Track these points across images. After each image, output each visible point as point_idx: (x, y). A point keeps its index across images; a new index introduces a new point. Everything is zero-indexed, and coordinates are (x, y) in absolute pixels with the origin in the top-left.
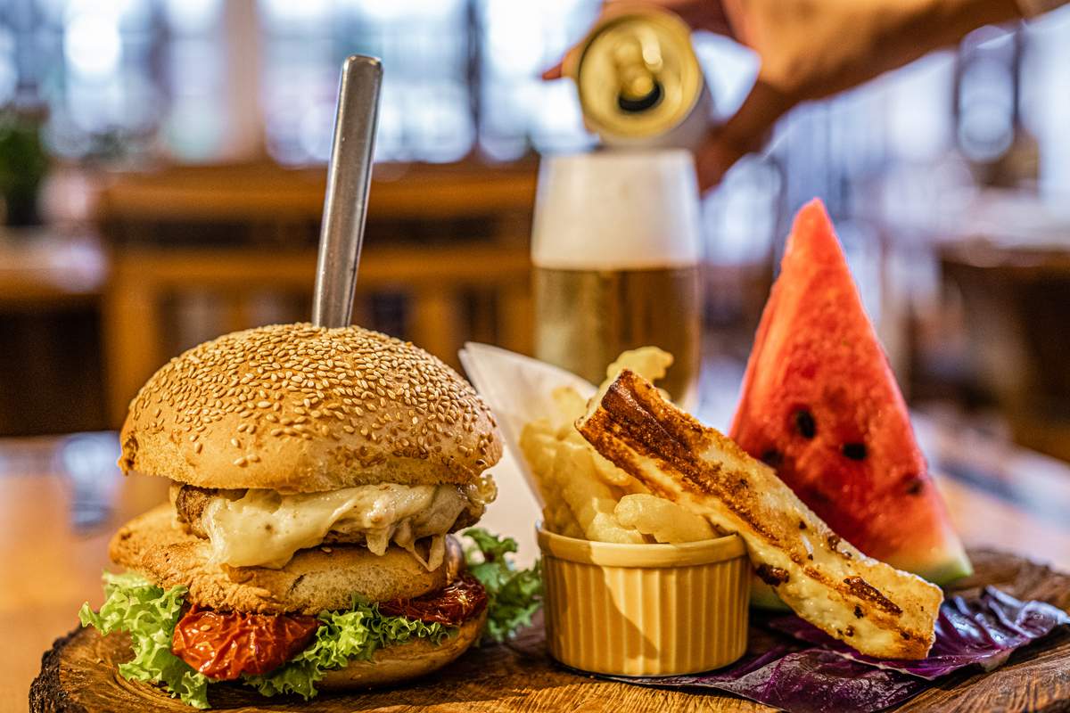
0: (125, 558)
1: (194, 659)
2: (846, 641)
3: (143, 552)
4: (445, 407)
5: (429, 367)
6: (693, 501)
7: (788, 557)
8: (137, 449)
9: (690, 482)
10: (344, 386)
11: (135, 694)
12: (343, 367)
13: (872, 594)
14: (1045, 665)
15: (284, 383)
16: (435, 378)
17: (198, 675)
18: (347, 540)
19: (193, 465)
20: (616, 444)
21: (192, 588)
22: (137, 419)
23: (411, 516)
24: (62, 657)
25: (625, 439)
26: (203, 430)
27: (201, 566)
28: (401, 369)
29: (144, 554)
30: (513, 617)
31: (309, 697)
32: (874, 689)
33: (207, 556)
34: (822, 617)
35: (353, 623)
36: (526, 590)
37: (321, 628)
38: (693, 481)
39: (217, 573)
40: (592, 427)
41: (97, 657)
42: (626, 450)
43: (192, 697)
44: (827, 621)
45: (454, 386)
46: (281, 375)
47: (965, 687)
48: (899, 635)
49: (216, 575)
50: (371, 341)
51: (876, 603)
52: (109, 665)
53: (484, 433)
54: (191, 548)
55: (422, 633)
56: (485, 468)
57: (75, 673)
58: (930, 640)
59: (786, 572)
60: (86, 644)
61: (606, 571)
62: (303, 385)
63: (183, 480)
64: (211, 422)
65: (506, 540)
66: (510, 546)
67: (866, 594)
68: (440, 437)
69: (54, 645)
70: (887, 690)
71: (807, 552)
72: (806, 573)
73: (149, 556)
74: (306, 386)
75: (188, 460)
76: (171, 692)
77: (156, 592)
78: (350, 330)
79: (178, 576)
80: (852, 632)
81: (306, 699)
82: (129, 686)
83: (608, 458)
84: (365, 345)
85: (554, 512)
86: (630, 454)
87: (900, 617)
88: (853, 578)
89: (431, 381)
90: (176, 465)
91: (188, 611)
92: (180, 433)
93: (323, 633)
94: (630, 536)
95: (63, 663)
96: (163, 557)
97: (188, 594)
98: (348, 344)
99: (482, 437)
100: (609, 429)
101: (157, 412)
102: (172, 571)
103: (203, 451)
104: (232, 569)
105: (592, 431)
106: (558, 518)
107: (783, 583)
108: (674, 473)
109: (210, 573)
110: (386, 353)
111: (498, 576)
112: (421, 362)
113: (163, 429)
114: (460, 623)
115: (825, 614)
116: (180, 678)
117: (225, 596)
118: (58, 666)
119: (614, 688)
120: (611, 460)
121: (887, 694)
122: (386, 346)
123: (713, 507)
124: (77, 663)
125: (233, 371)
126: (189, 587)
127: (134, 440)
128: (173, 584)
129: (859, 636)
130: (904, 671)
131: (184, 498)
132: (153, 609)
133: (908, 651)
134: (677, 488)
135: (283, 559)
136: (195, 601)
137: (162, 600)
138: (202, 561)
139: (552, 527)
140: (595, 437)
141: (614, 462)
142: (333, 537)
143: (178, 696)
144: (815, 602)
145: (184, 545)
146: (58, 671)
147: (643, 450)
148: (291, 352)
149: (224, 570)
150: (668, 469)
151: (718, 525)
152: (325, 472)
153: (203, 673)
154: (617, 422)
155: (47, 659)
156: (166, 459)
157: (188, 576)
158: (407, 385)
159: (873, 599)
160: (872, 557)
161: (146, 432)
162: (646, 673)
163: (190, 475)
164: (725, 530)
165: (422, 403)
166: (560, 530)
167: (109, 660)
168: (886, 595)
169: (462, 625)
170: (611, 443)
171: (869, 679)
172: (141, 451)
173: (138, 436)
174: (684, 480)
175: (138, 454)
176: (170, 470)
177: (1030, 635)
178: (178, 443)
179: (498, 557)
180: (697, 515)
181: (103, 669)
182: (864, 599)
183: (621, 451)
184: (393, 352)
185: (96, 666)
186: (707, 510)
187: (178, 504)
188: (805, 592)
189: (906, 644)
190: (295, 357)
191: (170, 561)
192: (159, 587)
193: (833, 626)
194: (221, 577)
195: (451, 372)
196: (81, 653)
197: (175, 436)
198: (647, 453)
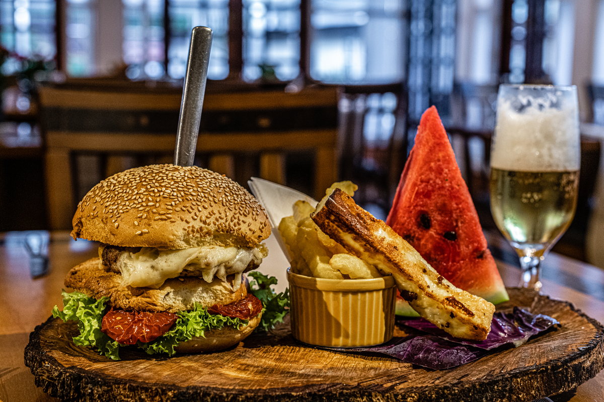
0: (74, 284)
1: (113, 334)
2: (445, 330)
3: (84, 281)
4: (243, 207)
5: (234, 187)
6: (369, 257)
7: (417, 286)
8: (82, 227)
9: (369, 246)
10: (192, 195)
11: (81, 353)
12: (191, 186)
13: (459, 305)
14: (545, 344)
15: (162, 193)
16: (237, 193)
17: (115, 343)
18: (192, 274)
19: (114, 235)
20: (331, 226)
21: (112, 298)
22: (82, 211)
23: (225, 262)
24: (41, 334)
25: (336, 223)
26: (119, 217)
27: (116, 287)
28: (220, 187)
29: (85, 281)
30: (275, 318)
31: (171, 355)
32: (459, 354)
33: (120, 282)
34: (434, 318)
35: (195, 317)
36: (281, 303)
37: (178, 320)
38: (370, 246)
39: (125, 291)
40: (319, 217)
41: (59, 335)
42: (336, 229)
43: (111, 354)
44: (436, 320)
45: (247, 198)
46: (160, 189)
47: (505, 354)
48: (472, 327)
49: (124, 292)
50: (205, 173)
51: (461, 310)
52: (66, 339)
53: (262, 221)
54: (111, 278)
55: (230, 323)
56: (263, 239)
57: (49, 343)
58: (488, 330)
59: (416, 294)
60: (53, 329)
61: (324, 293)
62: (171, 195)
63: (108, 242)
64: (123, 213)
65: (271, 277)
66: (274, 281)
67: (456, 305)
68: (241, 222)
69: (35, 329)
70: (466, 355)
71: (427, 284)
72: (426, 295)
73: (88, 282)
74: (173, 195)
75: (111, 232)
76: (100, 352)
77: (92, 301)
78: (194, 168)
79: (104, 292)
80: (448, 325)
81: (170, 356)
82: (77, 349)
83: (326, 233)
84: (202, 175)
85: (297, 263)
86: (338, 231)
87: (473, 318)
88: (450, 297)
89: (236, 194)
90: (104, 235)
91: (109, 310)
92: (107, 218)
93: (179, 322)
94: (335, 275)
95: (42, 337)
96: (96, 283)
97: (109, 301)
98: (193, 174)
99: (261, 224)
100: (328, 218)
101: (94, 208)
102: (101, 289)
103: (119, 228)
104: (132, 288)
105: (319, 219)
106: (299, 266)
107: (414, 300)
108: (361, 242)
109: (121, 290)
110: (213, 180)
111: (267, 296)
112: (230, 185)
113: (97, 216)
114: (249, 318)
115: (435, 316)
116: (105, 345)
117: (129, 302)
118: (39, 339)
119: (326, 353)
120: (328, 235)
121: (466, 357)
122: (212, 176)
123: (379, 260)
124: (49, 337)
125: (135, 187)
126: (110, 297)
127: (81, 223)
128: (102, 296)
129: (452, 328)
130: (475, 346)
131: (107, 252)
132: (91, 309)
133: (477, 335)
134: (362, 250)
135: (159, 284)
136: (113, 305)
137: (96, 304)
138: (117, 285)
139: (296, 271)
140: (321, 222)
141: (330, 235)
142: (185, 273)
143: (104, 354)
144: (430, 310)
145: (107, 277)
146: (39, 341)
147: (345, 229)
148: (165, 178)
149: (129, 289)
150: (358, 240)
151: (381, 270)
152: (182, 239)
153: (118, 341)
154: (333, 215)
155: (33, 336)
156: (99, 232)
157: (110, 292)
158: (224, 196)
159: (460, 308)
160: (459, 288)
161: (88, 218)
162: (344, 346)
163: (112, 240)
164: (385, 273)
165: (231, 205)
166: (300, 272)
167: (66, 336)
168: (466, 306)
169: (250, 320)
170: (329, 225)
171: (457, 350)
172: (84, 228)
173: (83, 220)
174: (365, 245)
175: (82, 230)
176: (100, 238)
177: (538, 329)
178: (105, 224)
179: (267, 287)
180: (371, 265)
181: (63, 341)
182: (455, 308)
183: (334, 230)
184: (216, 179)
185: (59, 339)
186: (377, 261)
187: (103, 256)
188: (425, 304)
189: (476, 332)
190: (166, 180)
191: (100, 285)
192: (93, 298)
193: (439, 322)
194: (127, 292)
195: (245, 190)
196: (51, 333)
197: (104, 220)
198: (347, 231)
